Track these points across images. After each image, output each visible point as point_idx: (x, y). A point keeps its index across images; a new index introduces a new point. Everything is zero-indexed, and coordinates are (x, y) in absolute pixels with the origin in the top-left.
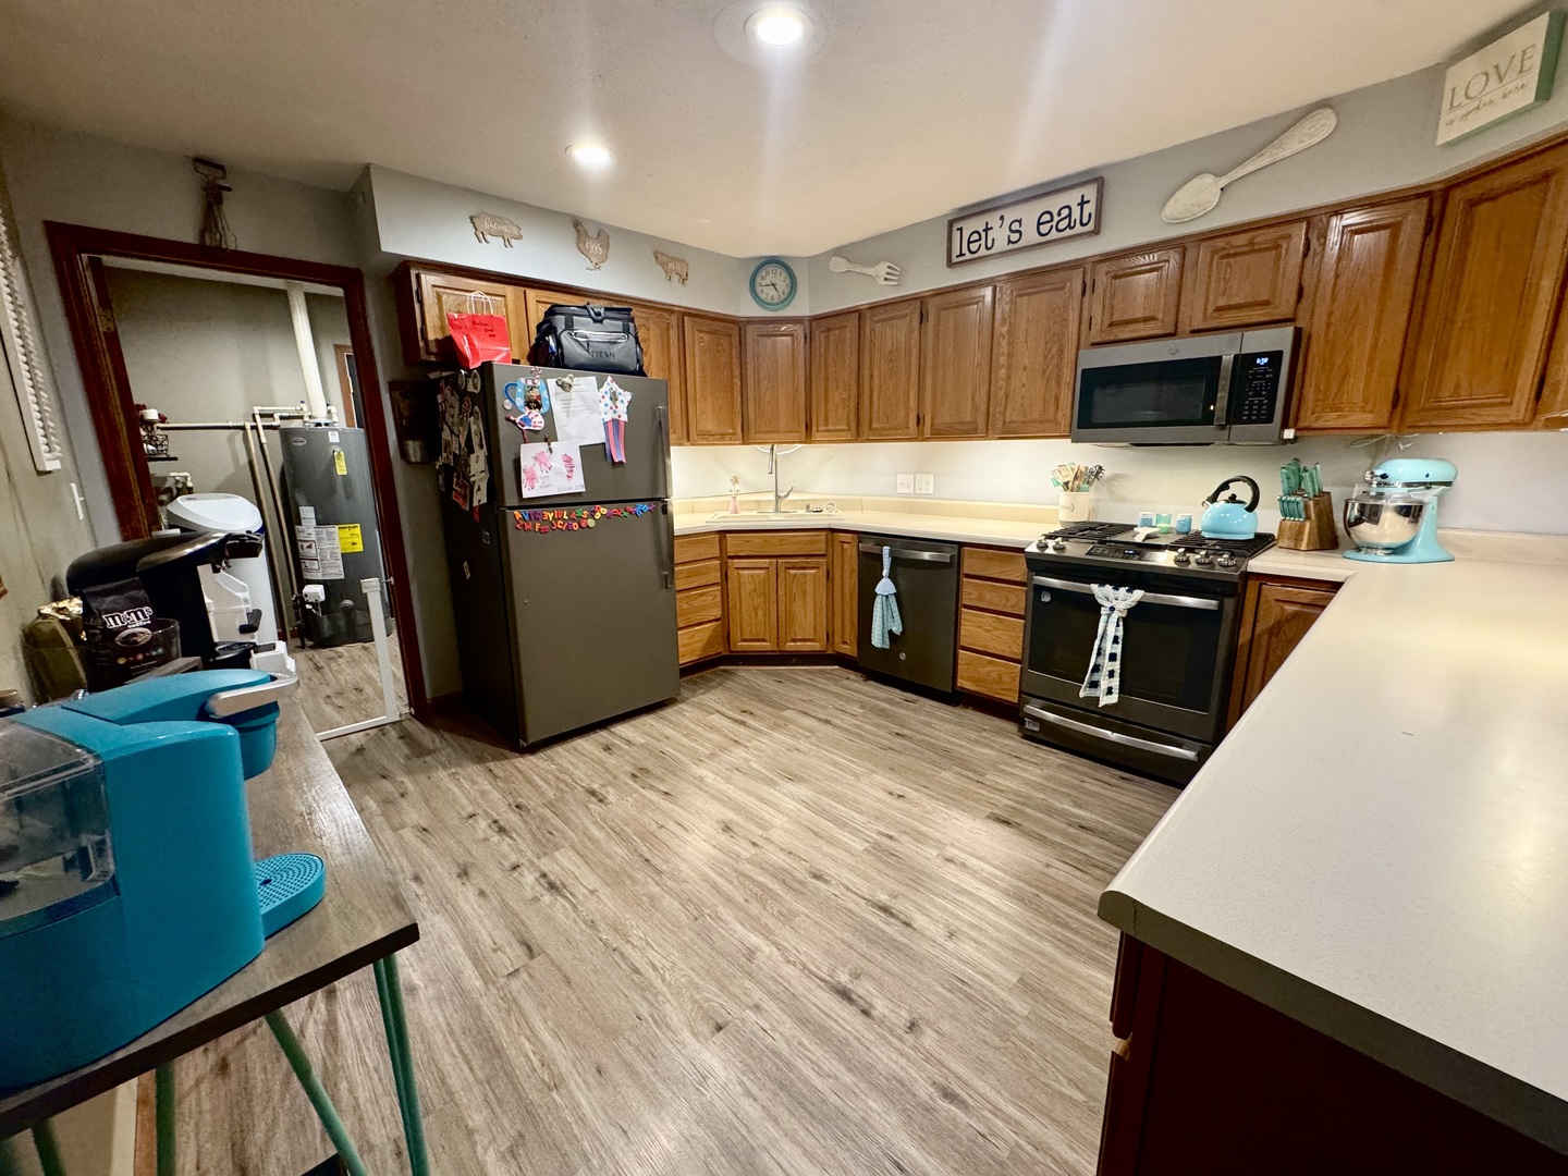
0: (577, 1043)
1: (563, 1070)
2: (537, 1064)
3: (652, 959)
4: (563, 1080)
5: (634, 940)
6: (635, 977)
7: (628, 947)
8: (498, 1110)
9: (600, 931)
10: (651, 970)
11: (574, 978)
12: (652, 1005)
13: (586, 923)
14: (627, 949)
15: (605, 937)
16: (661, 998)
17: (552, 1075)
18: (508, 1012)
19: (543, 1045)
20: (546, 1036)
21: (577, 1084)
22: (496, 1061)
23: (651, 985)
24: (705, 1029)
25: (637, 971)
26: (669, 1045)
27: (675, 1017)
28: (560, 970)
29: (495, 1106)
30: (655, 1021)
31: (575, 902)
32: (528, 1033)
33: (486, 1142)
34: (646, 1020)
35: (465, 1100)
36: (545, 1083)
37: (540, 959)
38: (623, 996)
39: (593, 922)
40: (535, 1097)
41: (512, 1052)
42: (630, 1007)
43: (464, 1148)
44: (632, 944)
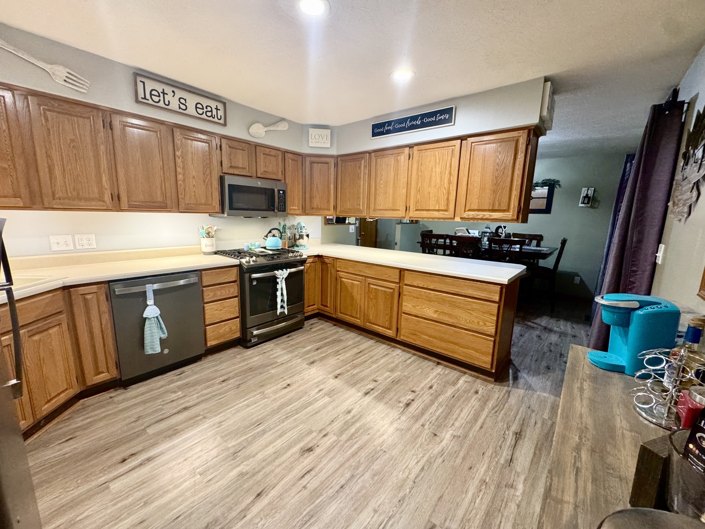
0: (466, 481)
1: (478, 482)
2: (482, 493)
3: (414, 464)
4: (481, 480)
5: (405, 476)
6: (426, 468)
7: (410, 476)
8: (505, 500)
9: (405, 494)
10: (420, 463)
11: (437, 495)
12: (436, 458)
13: (402, 504)
14: (412, 476)
15: (408, 490)
16: (432, 455)
17: (482, 485)
18: (469, 520)
19: (473, 495)
20: (470, 495)
21: (479, 474)
22: (491, 512)
23: (427, 461)
24: (438, 439)
25: (423, 469)
26: (450, 448)
27: (437, 449)
28: (436, 505)
29: (505, 501)
30: (442, 455)
31: (386, 519)
32: (472, 504)
33: (516, 498)
34: (444, 458)
35: (512, 516)
36: (486, 486)
37: (434, 521)
38: (437, 470)
39: (400, 501)
40: (492, 488)
41: (484, 507)
42: (441, 466)
43: (524, 504)
44: (409, 475)
